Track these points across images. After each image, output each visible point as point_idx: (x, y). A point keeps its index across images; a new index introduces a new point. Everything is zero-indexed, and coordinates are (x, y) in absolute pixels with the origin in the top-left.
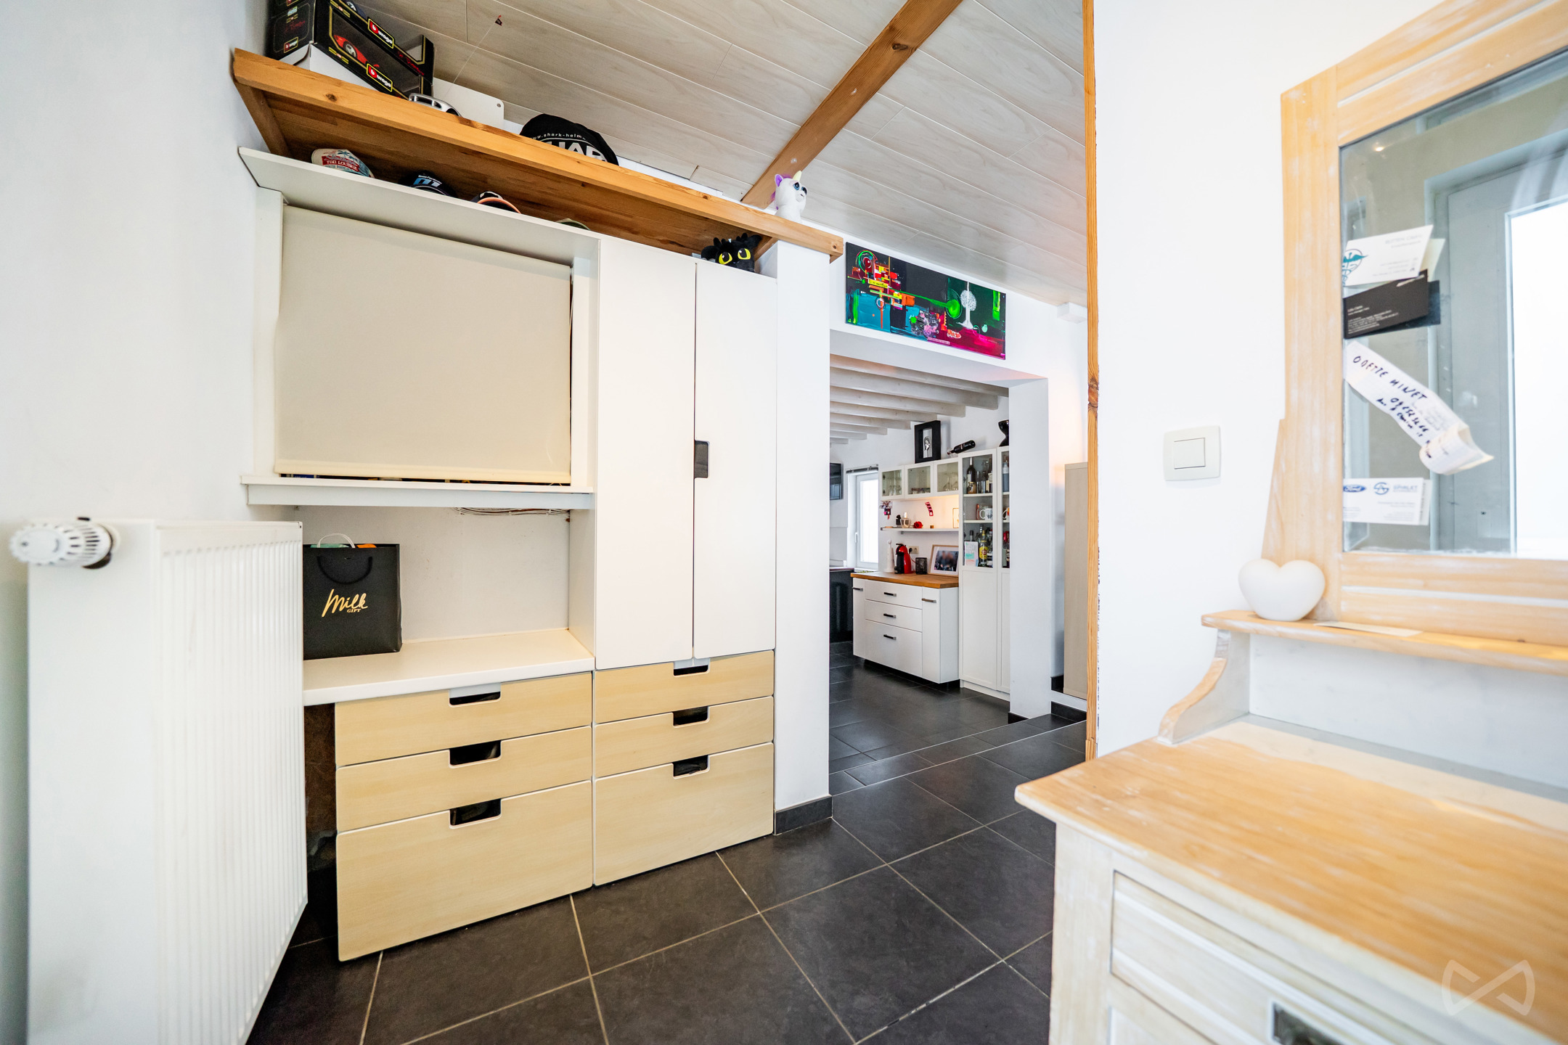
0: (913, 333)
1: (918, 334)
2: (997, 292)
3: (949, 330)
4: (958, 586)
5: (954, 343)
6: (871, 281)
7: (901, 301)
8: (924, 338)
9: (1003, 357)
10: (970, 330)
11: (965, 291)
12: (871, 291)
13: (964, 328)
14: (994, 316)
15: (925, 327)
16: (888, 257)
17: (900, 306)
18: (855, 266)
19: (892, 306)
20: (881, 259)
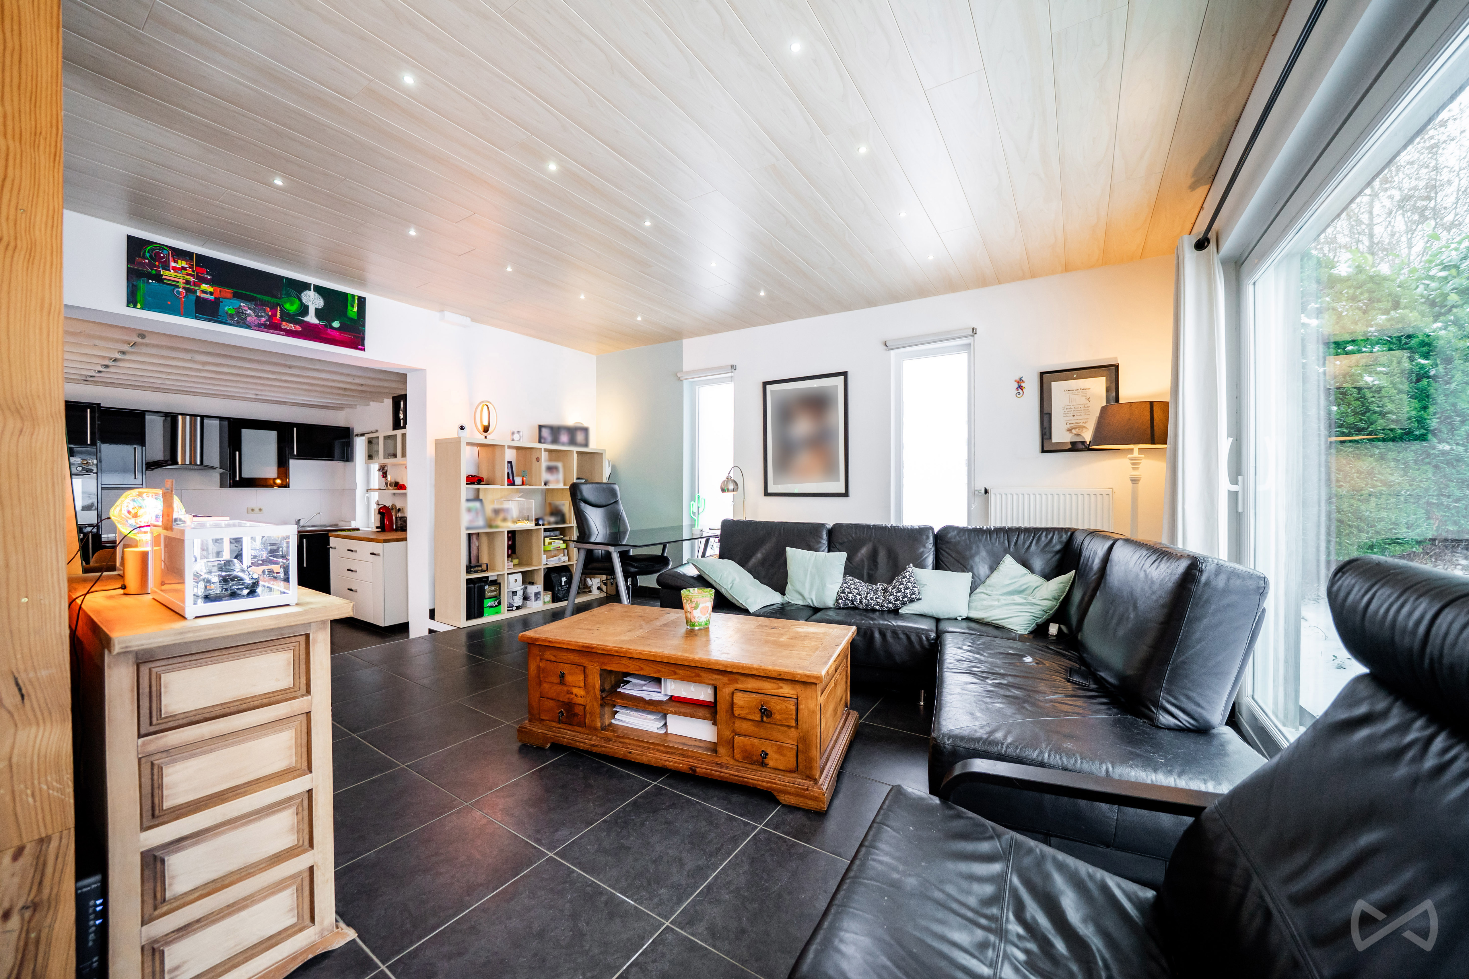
0: (231, 322)
1: (237, 323)
2: (353, 296)
3: (284, 323)
4: (406, 540)
5: (290, 333)
6: (165, 273)
7: (211, 293)
8: (249, 327)
9: (364, 350)
10: (316, 325)
11: (307, 292)
12: (165, 281)
13: (308, 323)
14: (348, 314)
15: (249, 319)
16: (193, 253)
17: (212, 298)
18: (140, 257)
19: (198, 298)
20: (179, 254)
